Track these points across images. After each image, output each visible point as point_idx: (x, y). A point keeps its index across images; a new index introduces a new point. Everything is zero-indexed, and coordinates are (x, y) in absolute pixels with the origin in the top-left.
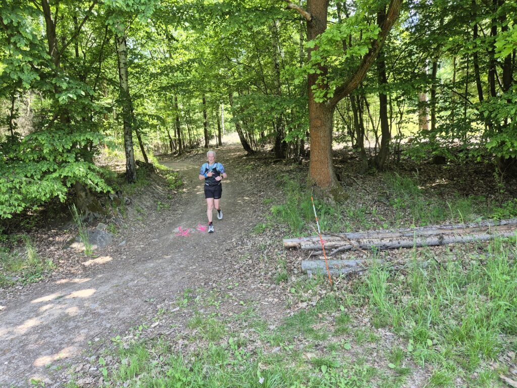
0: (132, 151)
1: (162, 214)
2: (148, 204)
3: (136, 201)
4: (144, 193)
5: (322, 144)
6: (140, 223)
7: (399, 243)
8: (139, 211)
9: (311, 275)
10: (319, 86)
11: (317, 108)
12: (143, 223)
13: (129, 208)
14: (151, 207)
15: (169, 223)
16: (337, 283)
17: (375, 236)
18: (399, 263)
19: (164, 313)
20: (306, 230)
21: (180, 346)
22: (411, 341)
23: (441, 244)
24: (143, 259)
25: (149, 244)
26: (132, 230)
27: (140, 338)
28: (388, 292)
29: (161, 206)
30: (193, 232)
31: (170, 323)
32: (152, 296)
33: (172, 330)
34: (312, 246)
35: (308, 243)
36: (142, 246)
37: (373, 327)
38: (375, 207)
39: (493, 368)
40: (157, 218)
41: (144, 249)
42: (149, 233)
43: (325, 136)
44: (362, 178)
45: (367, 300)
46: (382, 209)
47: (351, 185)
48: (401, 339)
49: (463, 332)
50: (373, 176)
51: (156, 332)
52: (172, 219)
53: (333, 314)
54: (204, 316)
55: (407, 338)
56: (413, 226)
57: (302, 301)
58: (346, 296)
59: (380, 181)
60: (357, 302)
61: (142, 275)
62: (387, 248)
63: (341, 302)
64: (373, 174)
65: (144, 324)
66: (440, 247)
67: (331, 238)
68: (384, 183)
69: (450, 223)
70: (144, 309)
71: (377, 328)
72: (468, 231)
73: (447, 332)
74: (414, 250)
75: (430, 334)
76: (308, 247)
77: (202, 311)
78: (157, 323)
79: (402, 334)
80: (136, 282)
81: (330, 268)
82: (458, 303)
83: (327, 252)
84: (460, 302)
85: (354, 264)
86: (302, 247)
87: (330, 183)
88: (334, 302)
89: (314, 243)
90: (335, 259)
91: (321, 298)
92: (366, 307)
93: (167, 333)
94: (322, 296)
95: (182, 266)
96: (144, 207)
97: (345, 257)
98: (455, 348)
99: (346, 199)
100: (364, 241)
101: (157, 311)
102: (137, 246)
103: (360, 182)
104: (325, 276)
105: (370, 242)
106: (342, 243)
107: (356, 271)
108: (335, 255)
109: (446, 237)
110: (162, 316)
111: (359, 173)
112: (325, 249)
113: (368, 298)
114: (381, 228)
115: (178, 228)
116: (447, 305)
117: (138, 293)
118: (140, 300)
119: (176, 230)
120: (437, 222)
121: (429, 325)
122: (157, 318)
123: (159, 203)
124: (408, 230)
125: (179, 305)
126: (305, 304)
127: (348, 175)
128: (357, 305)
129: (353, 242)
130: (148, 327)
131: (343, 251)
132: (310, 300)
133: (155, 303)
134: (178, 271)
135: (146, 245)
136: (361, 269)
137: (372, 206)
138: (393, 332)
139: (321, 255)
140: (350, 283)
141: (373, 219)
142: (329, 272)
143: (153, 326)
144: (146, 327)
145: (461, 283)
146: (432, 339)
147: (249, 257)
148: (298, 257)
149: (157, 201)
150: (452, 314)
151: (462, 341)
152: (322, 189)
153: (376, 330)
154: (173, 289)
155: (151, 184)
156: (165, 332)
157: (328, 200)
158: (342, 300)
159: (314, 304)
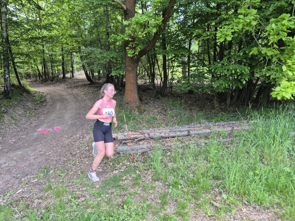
0: (9, 78)
1: (29, 120)
2: (20, 113)
3: (10, 111)
4: (17, 105)
5: (132, 81)
6: (14, 125)
7: (169, 135)
8: (12, 117)
9: (122, 154)
10: (131, 48)
11: (129, 60)
12: (16, 125)
13: (5, 116)
14: (22, 115)
15: (35, 125)
16: (136, 158)
17: (158, 131)
18: (168, 146)
19: (27, 184)
20: (122, 128)
21: (36, 204)
22: (171, 187)
23: (189, 135)
24: (14, 149)
25: (19, 139)
26: (7, 130)
27: (7, 201)
28: (162, 162)
29: (29, 114)
30: (51, 131)
31: (30, 190)
32: (19, 173)
33: (31, 194)
34: (124, 137)
35: (122, 136)
36: (14, 140)
37: (153, 181)
38: (159, 116)
39: (208, 198)
40: (26, 122)
41: (15, 142)
42: (20, 132)
43: (133, 76)
44: (153, 100)
45: (151, 167)
46: (163, 117)
47: (147, 104)
48: (166, 187)
49: (195, 180)
50: (159, 99)
51: (19, 196)
52: (37, 123)
53: (132, 176)
54: (54, 183)
55: (169, 186)
56: (176, 126)
57: (116, 170)
58: (140, 165)
59: (162, 102)
60: (146, 168)
61: (12, 159)
62: (163, 137)
63: (137, 168)
64: (158, 98)
65: (11, 191)
66: (188, 137)
67: (134, 133)
68: (164, 103)
69: (194, 124)
70: (12, 182)
71: (155, 181)
72: (201, 128)
73: (188, 181)
74: (176, 139)
75: (180, 182)
76: (122, 138)
77: (53, 180)
78: (21, 190)
79: (167, 183)
80: (7, 164)
81: (133, 150)
82: (194, 165)
83: (132, 141)
84: (195, 164)
85: (146, 147)
86: (118, 139)
87: (136, 102)
88: (134, 169)
89: (125, 136)
90: (136, 144)
91: (127, 167)
92: (150, 170)
93: (27, 196)
94: (127, 166)
95: (42, 153)
96: (16, 115)
97: (141, 144)
98: (192, 189)
99: (145, 111)
100: (152, 135)
101: (22, 183)
102: (10, 141)
103: (152, 102)
104: (130, 154)
105: (154, 135)
106: (141, 136)
107: (147, 151)
108: (136, 142)
109: (191, 132)
110: (25, 185)
111: (151, 97)
112: (131, 139)
113: (152, 165)
114: (161, 127)
115: (41, 128)
116: (189, 166)
117: (9, 171)
118: (9, 176)
119: (40, 130)
120: (188, 124)
121: (180, 178)
122: (21, 187)
123: (28, 112)
124: (174, 128)
125: (37, 178)
126: (117, 171)
127: (146, 98)
128: (145, 170)
129: (146, 135)
130: (14, 194)
131: (141, 140)
132: (120, 169)
133: (20, 177)
134: (39, 156)
135: (17, 139)
136: (149, 150)
137: (157, 116)
138: (163, 183)
139: (129, 142)
140: (143, 158)
141: (157, 122)
142: (132, 152)
143: (17, 192)
144: (12, 193)
145: (196, 155)
146: (181, 185)
147: (86, 145)
148: (116, 144)
149: (27, 111)
150: (191, 171)
151: (195, 185)
152: (131, 105)
153: (154, 183)
154: (34, 167)
155: (23, 100)
156: (26, 195)
157: (135, 111)
158: (138, 167)
159: (122, 171)
